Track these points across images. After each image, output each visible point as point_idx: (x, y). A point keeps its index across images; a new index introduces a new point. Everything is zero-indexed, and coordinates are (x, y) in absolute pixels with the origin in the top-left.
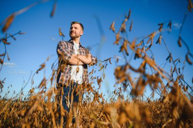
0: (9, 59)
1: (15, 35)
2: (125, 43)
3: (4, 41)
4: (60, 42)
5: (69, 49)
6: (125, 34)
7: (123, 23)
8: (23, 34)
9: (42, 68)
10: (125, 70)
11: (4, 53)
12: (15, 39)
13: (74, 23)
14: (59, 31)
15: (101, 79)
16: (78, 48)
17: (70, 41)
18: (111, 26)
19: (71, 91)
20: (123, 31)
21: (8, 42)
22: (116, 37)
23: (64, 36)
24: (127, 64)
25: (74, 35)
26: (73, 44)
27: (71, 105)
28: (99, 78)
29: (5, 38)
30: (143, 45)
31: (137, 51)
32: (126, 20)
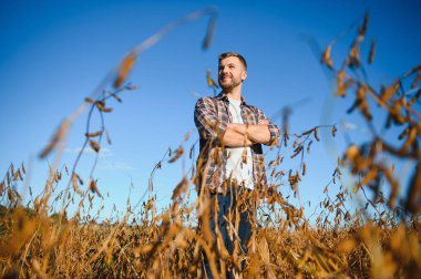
0: (109, 142)
1: (119, 91)
2: (362, 92)
3: (100, 106)
4: (201, 101)
5: (220, 113)
6: (359, 71)
7: (353, 45)
8: (135, 88)
9: (177, 157)
10: (372, 154)
11: (100, 130)
12: (119, 100)
13: (224, 56)
14: (208, 77)
15: (297, 176)
16: (239, 110)
17: (220, 95)
18: (324, 55)
20: (353, 64)
21: (107, 106)
22: (338, 80)
24: (377, 140)
25: (228, 81)
26: (227, 101)
27: (237, 235)
28: (293, 174)
29: (101, 99)
30: (400, 91)
31: (393, 108)
32: (361, 38)
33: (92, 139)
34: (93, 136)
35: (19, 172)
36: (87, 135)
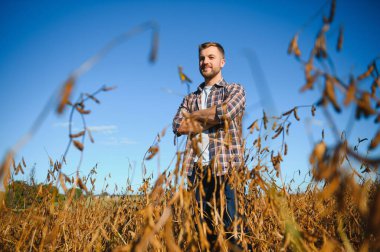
0: (92, 141)
1: (96, 93)
3: (80, 107)
6: (326, 62)
8: (110, 89)
11: (82, 130)
12: (97, 102)
14: (180, 73)
15: (279, 156)
19: (219, 187)
20: (320, 54)
21: (86, 109)
22: (306, 73)
23: (190, 81)
27: (221, 220)
28: (275, 155)
29: (80, 102)
30: (375, 73)
31: (362, 100)
32: (326, 28)
33: (75, 139)
34: (76, 136)
35: (20, 166)
36: (71, 136)
